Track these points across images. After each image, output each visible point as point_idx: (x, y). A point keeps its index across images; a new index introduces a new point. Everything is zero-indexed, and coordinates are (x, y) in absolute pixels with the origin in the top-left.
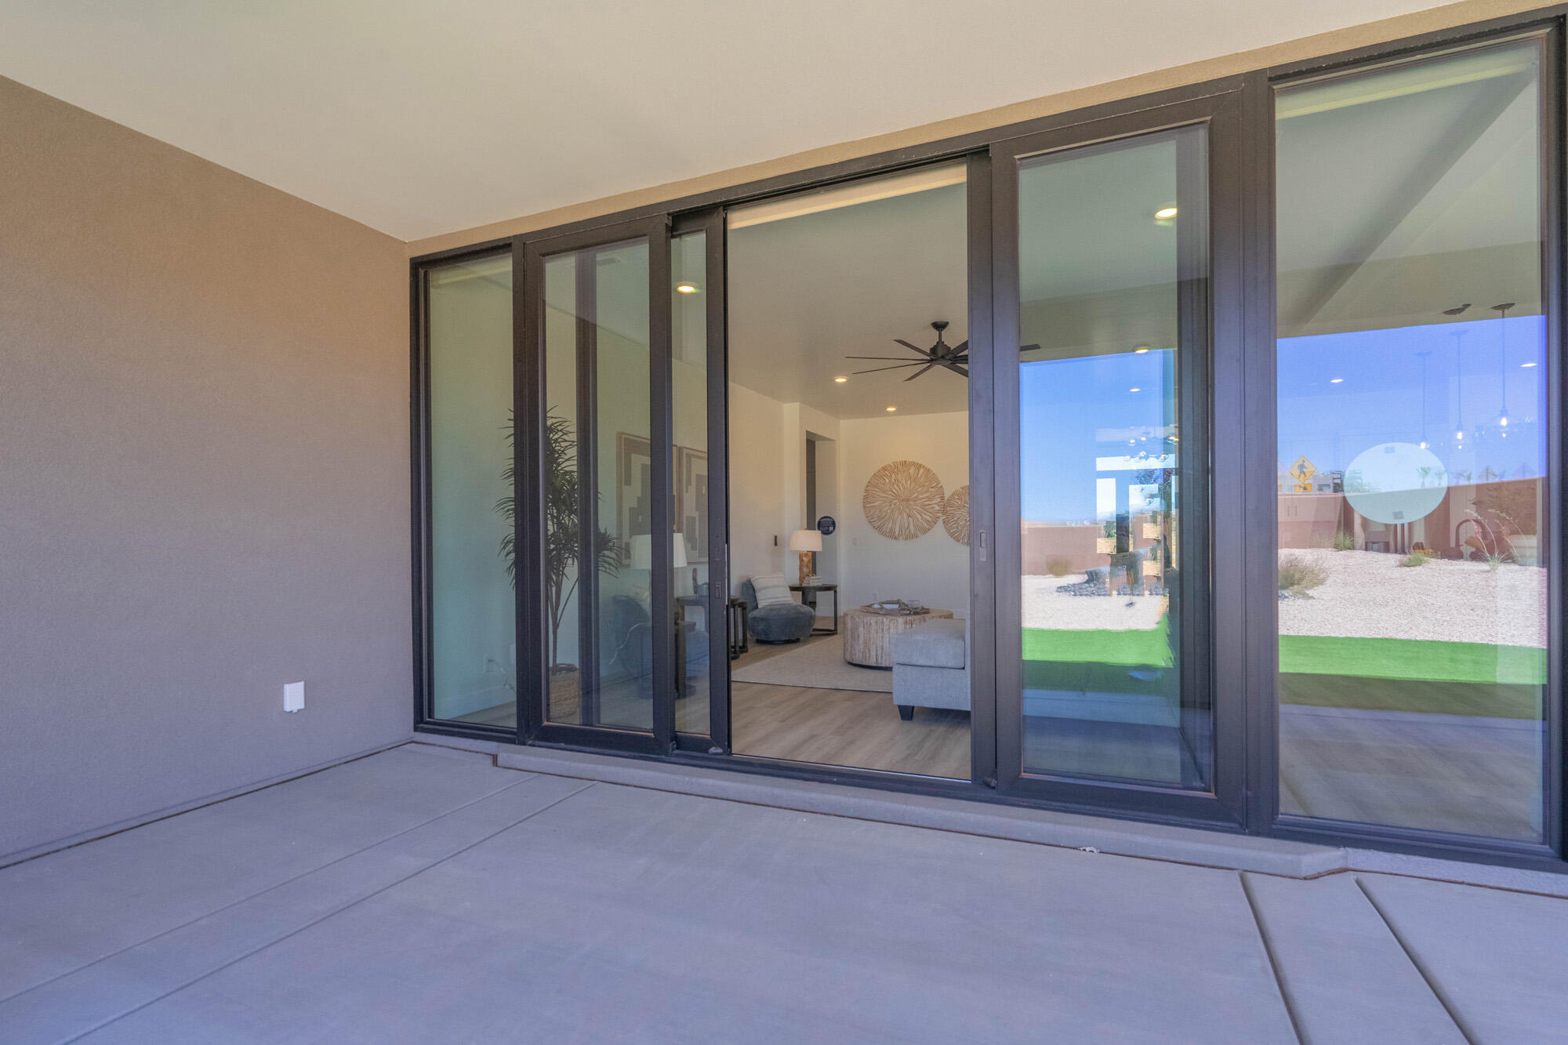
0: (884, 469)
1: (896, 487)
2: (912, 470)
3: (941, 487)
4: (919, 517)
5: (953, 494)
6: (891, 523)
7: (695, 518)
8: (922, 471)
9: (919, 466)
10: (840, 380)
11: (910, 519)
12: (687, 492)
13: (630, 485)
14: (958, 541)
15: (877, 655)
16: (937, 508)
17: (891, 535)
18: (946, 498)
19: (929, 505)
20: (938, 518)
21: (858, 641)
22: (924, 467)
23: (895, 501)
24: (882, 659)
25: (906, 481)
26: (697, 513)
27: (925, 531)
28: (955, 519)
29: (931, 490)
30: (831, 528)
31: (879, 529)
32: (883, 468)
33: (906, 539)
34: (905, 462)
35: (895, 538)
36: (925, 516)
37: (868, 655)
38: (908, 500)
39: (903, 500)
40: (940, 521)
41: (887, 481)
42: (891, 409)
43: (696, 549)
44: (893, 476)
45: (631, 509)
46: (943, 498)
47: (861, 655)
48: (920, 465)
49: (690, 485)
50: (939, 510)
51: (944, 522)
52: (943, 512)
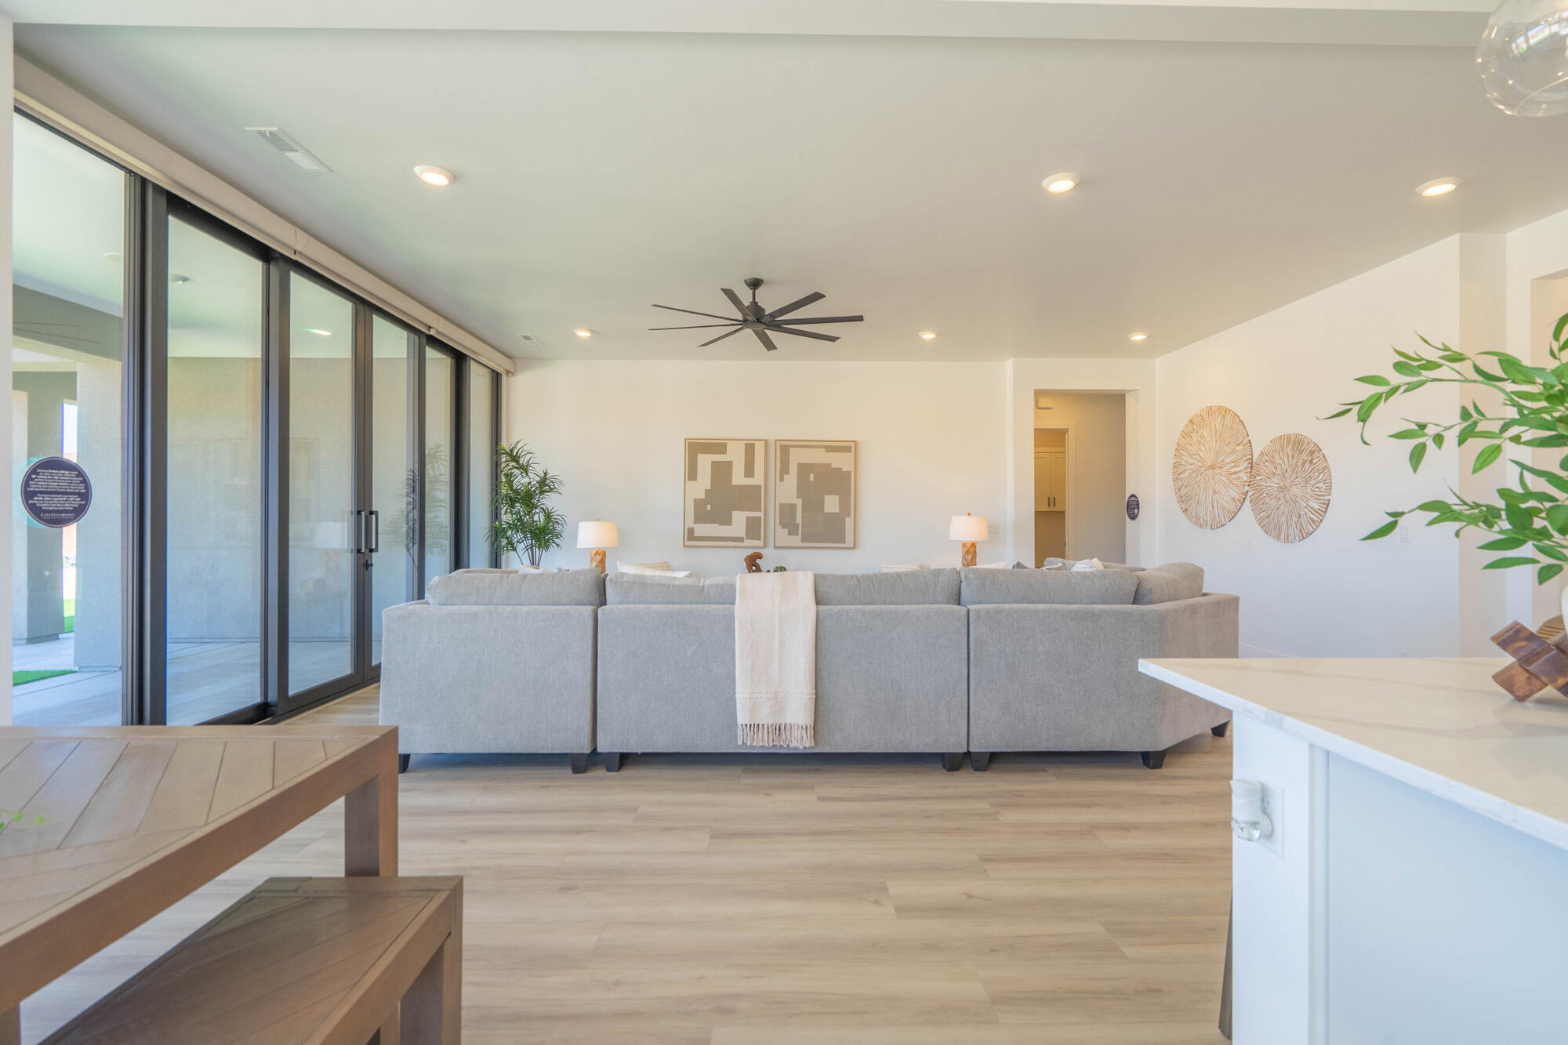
0: (1192, 421)
1: (1202, 447)
2: (1218, 420)
4: (1225, 494)
5: (1263, 453)
6: (1197, 503)
7: (793, 507)
9: (1226, 412)
11: (1215, 496)
12: (782, 480)
13: (695, 479)
14: (1267, 532)
16: (1244, 477)
17: (1197, 522)
18: (1254, 461)
19: (1235, 473)
20: (1246, 494)
22: (1231, 412)
23: (1201, 470)
25: (1212, 438)
26: (800, 500)
27: (1232, 516)
29: (1237, 449)
30: (1136, 510)
31: (1187, 512)
32: (1190, 420)
33: (1213, 527)
34: (1211, 408)
35: (1200, 526)
36: (1231, 492)
38: (1214, 467)
39: (1209, 467)
40: (1248, 500)
41: (1194, 439)
42: (1138, 337)
43: (798, 534)
44: (1200, 431)
45: (696, 501)
46: (1251, 461)
48: (1227, 410)
49: (788, 473)
50: (1246, 482)
51: (1251, 501)
52: (1249, 485)
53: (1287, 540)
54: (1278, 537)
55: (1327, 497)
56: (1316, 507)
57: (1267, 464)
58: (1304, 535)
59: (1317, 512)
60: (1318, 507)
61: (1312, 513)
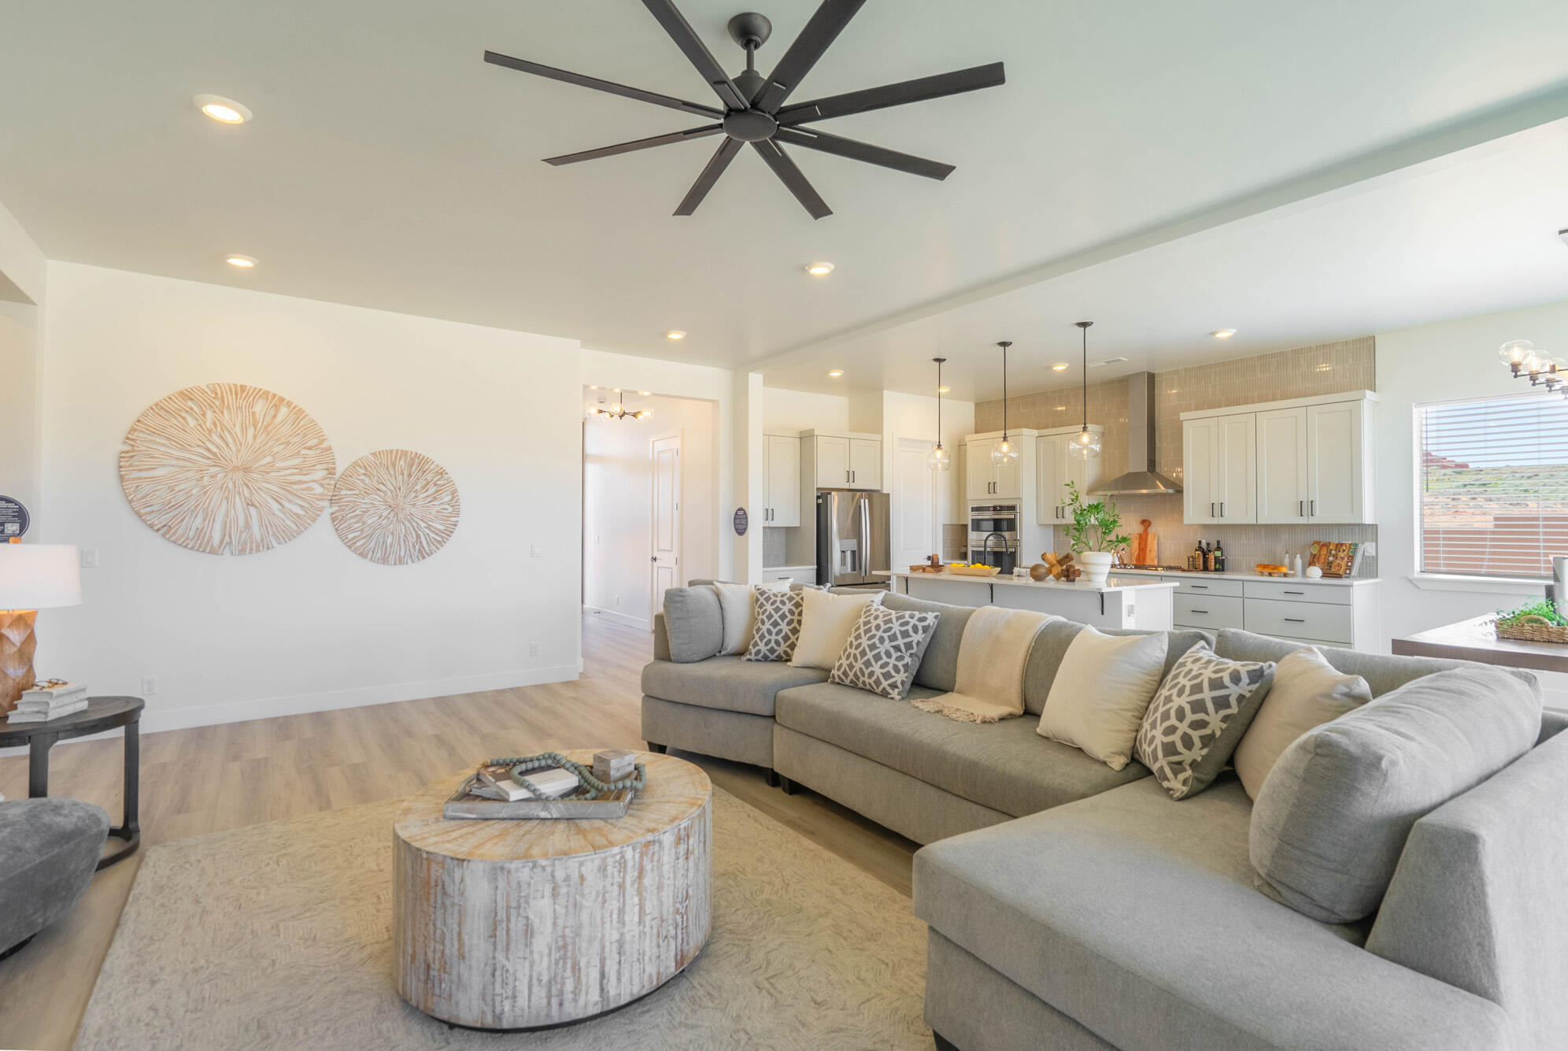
0: (185, 395)
1: (215, 437)
2: (259, 408)
3: (330, 448)
4: (275, 506)
5: (355, 464)
6: (199, 519)
8: (284, 411)
9: (278, 402)
10: (224, 113)
11: (252, 509)
14: (363, 555)
15: (603, 975)
16: (319, 490)
17: (201, 544)
18: (339, 471)
19: (299, 482)
20: (322, 509)
21: (528, 944)
22: (289, 404)
23: (213, 470)
24: (619, 979)
25: (244, 429)
27: (287, 536)
28: (357, 512)
29: (304, 452)
31: (165, 531)
32: (182, 393)
33: (242, 552)
34: (243, 388)
35: (213, 552)
36: (287, 504)
37: (569, 986)
38: (247, 470)
39: (236, 469)
40: (325, 519)
41: (192, 423)
42: (240, 262)
44: (209, 414)
46: (331, 471)
47: (540, 994)
48: (282, 400)
50: (321, 495)
51: (333, 520)
52: (331, 500)
53: (400, 561)
54: (385, 560)
55: (455, 519)
56: (442, 528)
57: (362, 477)
58: (423, 554)
59: (444, 533)
60: (444, 528)
61: (437, 534)
